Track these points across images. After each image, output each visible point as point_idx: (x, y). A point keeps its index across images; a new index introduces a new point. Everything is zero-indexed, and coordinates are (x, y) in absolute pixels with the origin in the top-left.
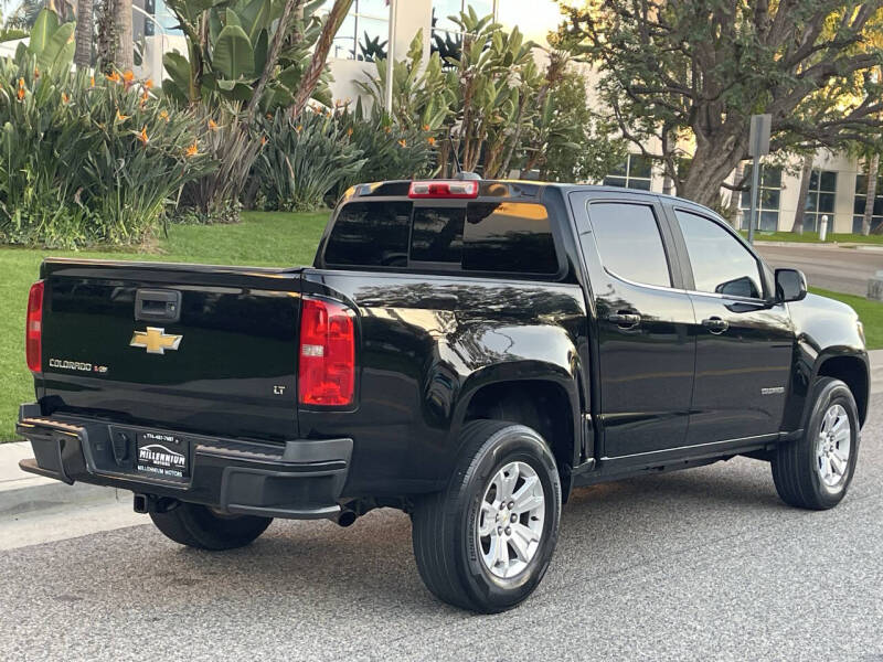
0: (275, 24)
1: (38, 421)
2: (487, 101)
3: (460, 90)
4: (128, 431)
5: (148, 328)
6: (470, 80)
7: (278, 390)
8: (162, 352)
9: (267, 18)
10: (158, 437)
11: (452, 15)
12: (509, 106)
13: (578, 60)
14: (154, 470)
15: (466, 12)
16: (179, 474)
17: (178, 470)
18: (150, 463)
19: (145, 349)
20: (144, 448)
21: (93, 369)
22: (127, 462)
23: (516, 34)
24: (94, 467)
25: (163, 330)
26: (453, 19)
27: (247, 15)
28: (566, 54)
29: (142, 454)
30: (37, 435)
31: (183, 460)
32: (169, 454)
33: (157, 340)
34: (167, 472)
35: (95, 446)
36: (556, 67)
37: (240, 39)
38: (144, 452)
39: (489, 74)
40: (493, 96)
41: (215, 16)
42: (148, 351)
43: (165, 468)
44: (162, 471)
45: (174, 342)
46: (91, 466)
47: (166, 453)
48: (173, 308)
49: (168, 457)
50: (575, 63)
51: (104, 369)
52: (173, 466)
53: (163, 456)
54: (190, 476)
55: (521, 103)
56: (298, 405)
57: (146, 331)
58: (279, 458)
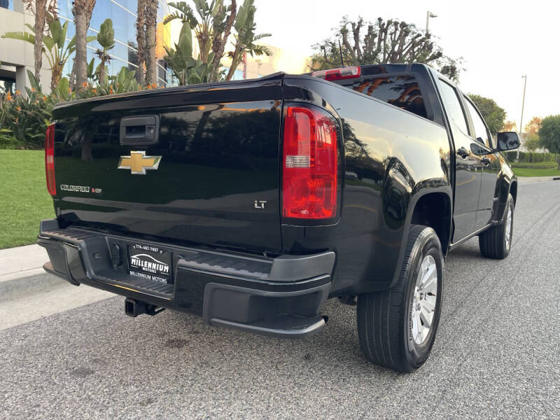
0: (209, 75)
1: (51, 234)
4: (121, 242)
5: (132, 152)
7: (260, 205)
8: (144, 173)
9: (206, 72)
10: (145, 248)
14: (143, 275)
17: (163, 277)
18: (139, 269)
19: (130, 170)
20: (134, 257)
21: (91, 190)
22: (121, 267)
24: (93, 273)
25: (144, 152)
27: (199, 71)
29: (133, 261)
30: (52, 246)
31: (167, 268)
32: (155, 262)
33: (139, 162)
34: (154, 278)
35: (94, 255)
37: (197, 78)
38: (135, 260)
41: (187, 72)
42: (133, 173)
43: (152, 274)
44: (149, 277)
45: (154, 163)
46: (91, 273)
47: (152, 261)
48: (152, 131)
49: (154, 266)
51: (99, 191)
52: (158, 274)
53: (150, 264)
54: (173, 283)
56: (281, 219)
57: (130, 155)
58: (264, 276)
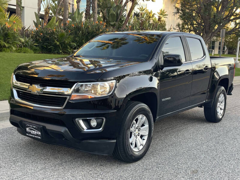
2: (146, 26)
3: (140, 24)
6: (142, 22)
11: (138, 8)
12: (150, 27)
13: (164, 17)
15: (141, 7)
23: (151, 12)
26: (138, 9)
28: (161, 16)
36: (159, 19)
39: (146, 20)
40: (147, 25)
50: (163, 18)
55: (153, 26)
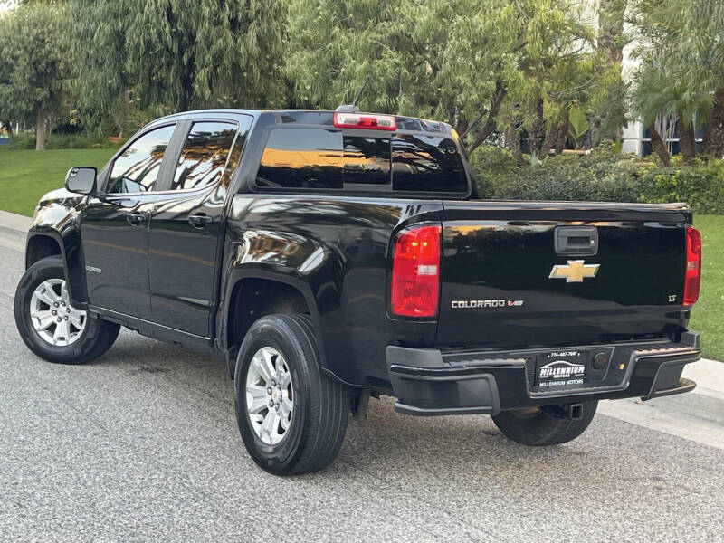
5: (569, 262)
7: (672, 299)
8: (581, 281)
10: (562, 354)
14: (556, 383)
16: (580, 381)
17: (579, 378)
18: (551, 378)
19: (565, 279)
20: (546, 367)
21: (506, 303)
25: (583, 261)
29: (543, 372)
31: (582, 369)
32: (569, 366)
33: (575, 271)
34: (568, 383)
38: (545, 370)
42: (568, 281)
43: (566, 379)
44: (563, 383)
45: (591, 270)
47: (566, 366)
48: (592, 242)
49: (569, 370)
51: (518, 303)
52: (573, 376)
53: (563, 370)
57: (566, 264)
